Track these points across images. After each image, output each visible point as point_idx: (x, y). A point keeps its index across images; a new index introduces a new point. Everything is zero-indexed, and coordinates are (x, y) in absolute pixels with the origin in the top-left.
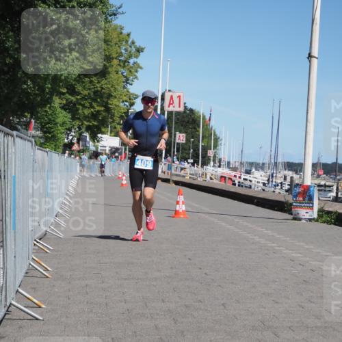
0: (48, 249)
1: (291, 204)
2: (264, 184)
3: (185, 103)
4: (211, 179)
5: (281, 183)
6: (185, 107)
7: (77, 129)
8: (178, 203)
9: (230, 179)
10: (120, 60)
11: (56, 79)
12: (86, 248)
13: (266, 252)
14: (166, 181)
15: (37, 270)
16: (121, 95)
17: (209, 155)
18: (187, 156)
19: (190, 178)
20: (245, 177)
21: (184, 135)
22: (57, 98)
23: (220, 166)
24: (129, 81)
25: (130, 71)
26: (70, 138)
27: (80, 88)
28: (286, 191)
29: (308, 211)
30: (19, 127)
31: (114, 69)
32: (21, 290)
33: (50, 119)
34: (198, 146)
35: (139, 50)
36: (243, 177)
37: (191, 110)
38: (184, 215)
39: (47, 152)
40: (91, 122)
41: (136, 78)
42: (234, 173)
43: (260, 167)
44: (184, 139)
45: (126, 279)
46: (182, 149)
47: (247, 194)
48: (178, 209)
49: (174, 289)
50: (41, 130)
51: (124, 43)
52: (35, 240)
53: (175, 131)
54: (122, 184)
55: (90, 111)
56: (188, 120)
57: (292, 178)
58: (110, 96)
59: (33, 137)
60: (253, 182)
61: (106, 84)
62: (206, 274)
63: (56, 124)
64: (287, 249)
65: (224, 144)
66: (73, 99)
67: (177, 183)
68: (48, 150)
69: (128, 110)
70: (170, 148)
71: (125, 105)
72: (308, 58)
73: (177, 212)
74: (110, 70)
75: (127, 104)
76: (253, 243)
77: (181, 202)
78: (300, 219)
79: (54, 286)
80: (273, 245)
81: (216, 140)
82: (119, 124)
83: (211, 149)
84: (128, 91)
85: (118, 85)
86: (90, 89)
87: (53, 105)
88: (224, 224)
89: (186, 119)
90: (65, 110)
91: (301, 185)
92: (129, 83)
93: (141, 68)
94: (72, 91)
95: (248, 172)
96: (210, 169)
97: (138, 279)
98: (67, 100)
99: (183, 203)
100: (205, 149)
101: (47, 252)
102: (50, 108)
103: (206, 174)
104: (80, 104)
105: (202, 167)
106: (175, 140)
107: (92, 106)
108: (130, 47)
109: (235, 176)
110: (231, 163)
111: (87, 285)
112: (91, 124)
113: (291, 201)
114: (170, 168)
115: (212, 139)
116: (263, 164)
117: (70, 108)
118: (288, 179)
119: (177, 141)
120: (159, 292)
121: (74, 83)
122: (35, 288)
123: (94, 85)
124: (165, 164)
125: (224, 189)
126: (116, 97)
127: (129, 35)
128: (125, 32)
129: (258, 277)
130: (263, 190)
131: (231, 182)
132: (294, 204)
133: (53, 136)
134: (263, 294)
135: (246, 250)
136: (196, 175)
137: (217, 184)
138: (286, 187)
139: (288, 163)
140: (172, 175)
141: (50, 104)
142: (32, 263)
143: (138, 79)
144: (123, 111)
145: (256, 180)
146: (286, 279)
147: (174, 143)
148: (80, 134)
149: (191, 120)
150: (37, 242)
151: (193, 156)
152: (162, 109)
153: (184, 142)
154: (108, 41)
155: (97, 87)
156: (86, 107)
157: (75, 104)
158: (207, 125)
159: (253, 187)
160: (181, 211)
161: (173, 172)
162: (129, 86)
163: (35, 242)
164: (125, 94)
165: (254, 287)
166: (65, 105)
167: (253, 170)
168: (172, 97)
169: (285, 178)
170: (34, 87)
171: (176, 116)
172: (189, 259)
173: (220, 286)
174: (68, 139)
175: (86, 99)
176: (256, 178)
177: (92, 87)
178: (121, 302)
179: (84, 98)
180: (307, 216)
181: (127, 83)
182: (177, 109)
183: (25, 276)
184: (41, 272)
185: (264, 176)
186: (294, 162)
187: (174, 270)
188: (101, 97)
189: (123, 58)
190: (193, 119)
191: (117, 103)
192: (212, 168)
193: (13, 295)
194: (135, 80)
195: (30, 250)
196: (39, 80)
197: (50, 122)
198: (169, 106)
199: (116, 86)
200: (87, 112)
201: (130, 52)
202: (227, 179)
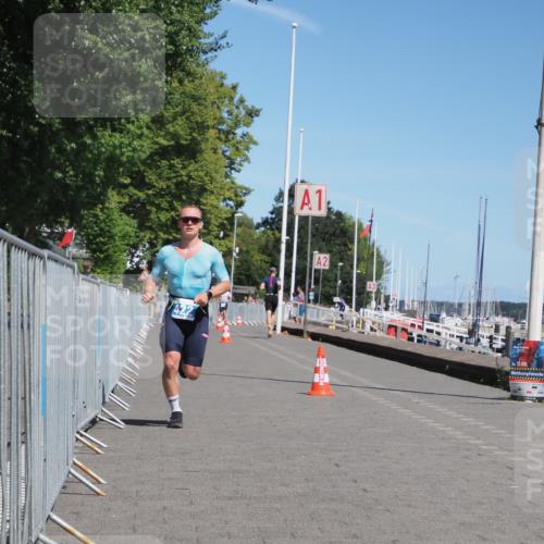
0: (100, 447)
1: (508, 373)
2: (461, 338)
3: (329, 203)
4: (372, 329)
5: (491, 338)
6: (329, 209)
7: (147, 245)
8: (317, 370)
9: (404, 330)
10: (219, 130)
11: (112, 162)
12: (162, 446)
13: (467, 453)
14: (297, 333)
15: (81, 481)
16: (221, 188)
17: (368, 289)
18: (331, 292)
19: (337, 328)
20: (430, 327)
21: (328, 256)
22: (114, 193)
23: (387, 309)
24: (235, 166)
25: (237, 149)
26: (136, 260)
27: (153, 178)
28: (498, 351)
29: (536, 384)
30: (51, 243)
31: (209, 145)
32: (54, 517)
33: (101, 229)
34: (350, 274)
35: (252, 113)
36: (426, 327)
37: (339, 214)
38: (327, 390)
39: (98, 285)
40: (170, 234)
41: (247, 159)
42: (411, 320)
43: (455, 309)
44: (327, 263)
45: (230, 498)
46: (324, 278)
47: (433, 355)
48: (317, 379)
49: (310, 515)
50: (88, 247)
51: (227, 101)
52: (78, 432)
53: (313, 250)
54: (223, 339)
55: (169, 215)
56: (334, 232)
57: (508, 328)
58: (203, 190)
59: (74, 258)
60: (443, 335)
61: (197, 170)
62: (365, 490)
63: (112, 237)
64: (501, 448)
65: (395, 271)
66: (142, 195)
67: (315, 337)
68: (99, 280)
69: (233, 214)
70: (304, 277)
71: (227, 205)
72: (537, 127)
73: (315, 386)
74: (203, 146)
75: (231, 203)
76: (443, 439)
77: (322, 369)
78: (522, 399)
79: (109, 509)
80: (478, 442)
81: (381, 264)
82: (217, 237)
83: (372, 280)
84: (233, 183)
85: (216, 172)
86: (169, 179)
87: (107, 205)
88: (394, 406)
89: (332, 230)
90: (128, 213)
91: (524, 341)
92: (234, 169)
93: (255, 143)
94: (140, 182)
95: (435, 319)
96: (370, 313)
97: (250, 498)
98: (131, 197)
99: (326, 370)
100: (362, 280)
101: (98, 453)
102: (102, 210)
103: (364, 322)
104: (153, 204)
105: (357, 310)
106: (311, 264)
107: (172, 208)
108: (237, 107)
109: (413, 325)
110: (406, 302)
111: (165, 508)
112: (171, 237)
113: (507, 368)
114: (303, 311)
115: (374, 263)
116: (460, 305)
117: (135, 210)
118: (503, 331)
119: (315, 266)
120: (286, 520)
121: (142, 168)
122: (77, 513)
123: (175, 172)
124: (296, 305)
125: (394, 347)
126: (212, 192)
127: (234, 88)
128: (228, 82)
129: (453, 495)
130: (460, 349)
131: (406, 336)
132: (513, 373)
133: (107, 258)
134: (461, 524)
135: (430, 449)
136: (347, 323)
137: (383, 338)
138: (499, 344)
139: (501, 303)
140: (306, 322)
141: (103, 204)
142: (72, 470)
143: (249, 162)
144: (224, 216)
145: (449, 332)
146: (500, 500)
147: (311, 269)
148: (154, 255)
149: (338, 231)
150: (82, 435)
151: (342, 291)
152: (291, 212)
153: (327, 268)
154: (200, 98)
155: (181, 176)
156: (163, 209)
157: (143, 205)
158: (365, 240)
159: (442, 343)
160: (321, 384)
161: (309, 318)
162: (234, 174)
163: (78, 436)
164: (227, 187)
165: (446, 512)
166: (127, 205)
167: (444, 315)
168: (307, 193)
169: (497, 329)
170: (76, 176)
171: (313, 224)
172: (337, 465)
173: (388, 511)
174: (131, 261)
175: (162, 196)
176: (449, 329)
177: (173, 175)
178: (223, 537)
179: (159, 194)
180: (535, 394)
181: (232, 169)
182: (315, 212)
183: (61, 493)
184: (88, 486)
185: (462, 325)
186: (512, 301)
187: (311, 484)
188: (188, 192)
189: (224, 127)
190: (342, 230)
191: (215, 203)
192: (373, 312)
193: (42, 524)
194: (245, 164)
195: (70, 449)
196: (84, 164)
197: (102, 233)
198: (302, 208)
199: (214, 174)
200: (164, 217)
201: (237, 116)
202: (399, 330)
